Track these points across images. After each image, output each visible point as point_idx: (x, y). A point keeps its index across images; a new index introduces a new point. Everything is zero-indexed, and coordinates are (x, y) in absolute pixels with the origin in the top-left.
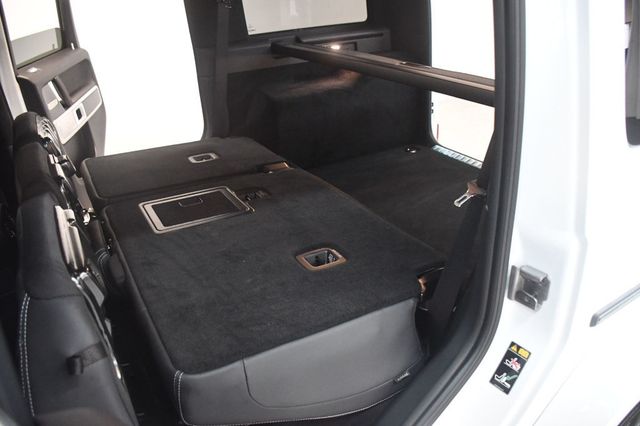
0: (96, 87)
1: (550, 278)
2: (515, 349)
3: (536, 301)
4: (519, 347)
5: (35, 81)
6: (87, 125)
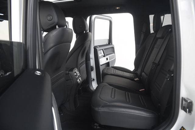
0: (114, 54)
2: (182, 129)
3: (188, 110)
4: (184, 128)
5: (97, 49)
6: (109, 62)
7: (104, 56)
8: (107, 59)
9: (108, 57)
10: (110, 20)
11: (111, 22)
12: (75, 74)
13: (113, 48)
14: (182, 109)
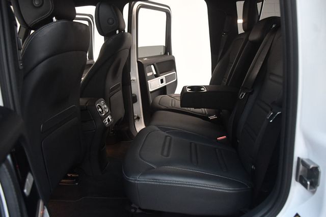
1: (321, 169)
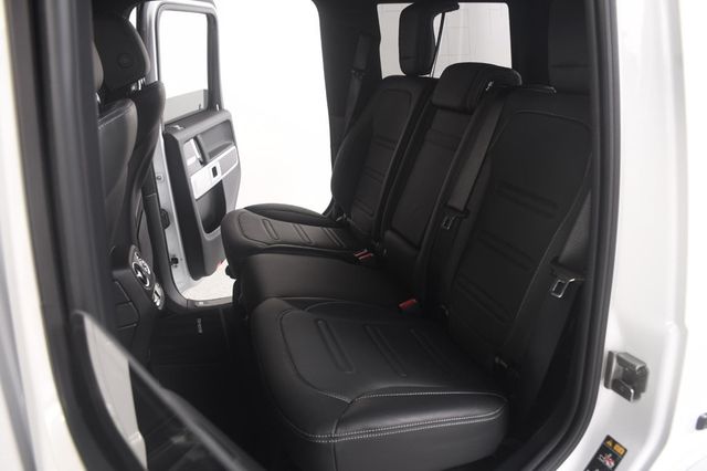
0: (234, 147)
2: (609, 443)
3: (632, 391)
4: (615, 443)
5: (178, 137)
6: (220, 183)
7: (204, 163)
8: (215, 172)
9: (215, 163)
10: (209, 11)
11: (212, 21)
12: (139, 275)
13: (228, 124)
14: (606, 386)
